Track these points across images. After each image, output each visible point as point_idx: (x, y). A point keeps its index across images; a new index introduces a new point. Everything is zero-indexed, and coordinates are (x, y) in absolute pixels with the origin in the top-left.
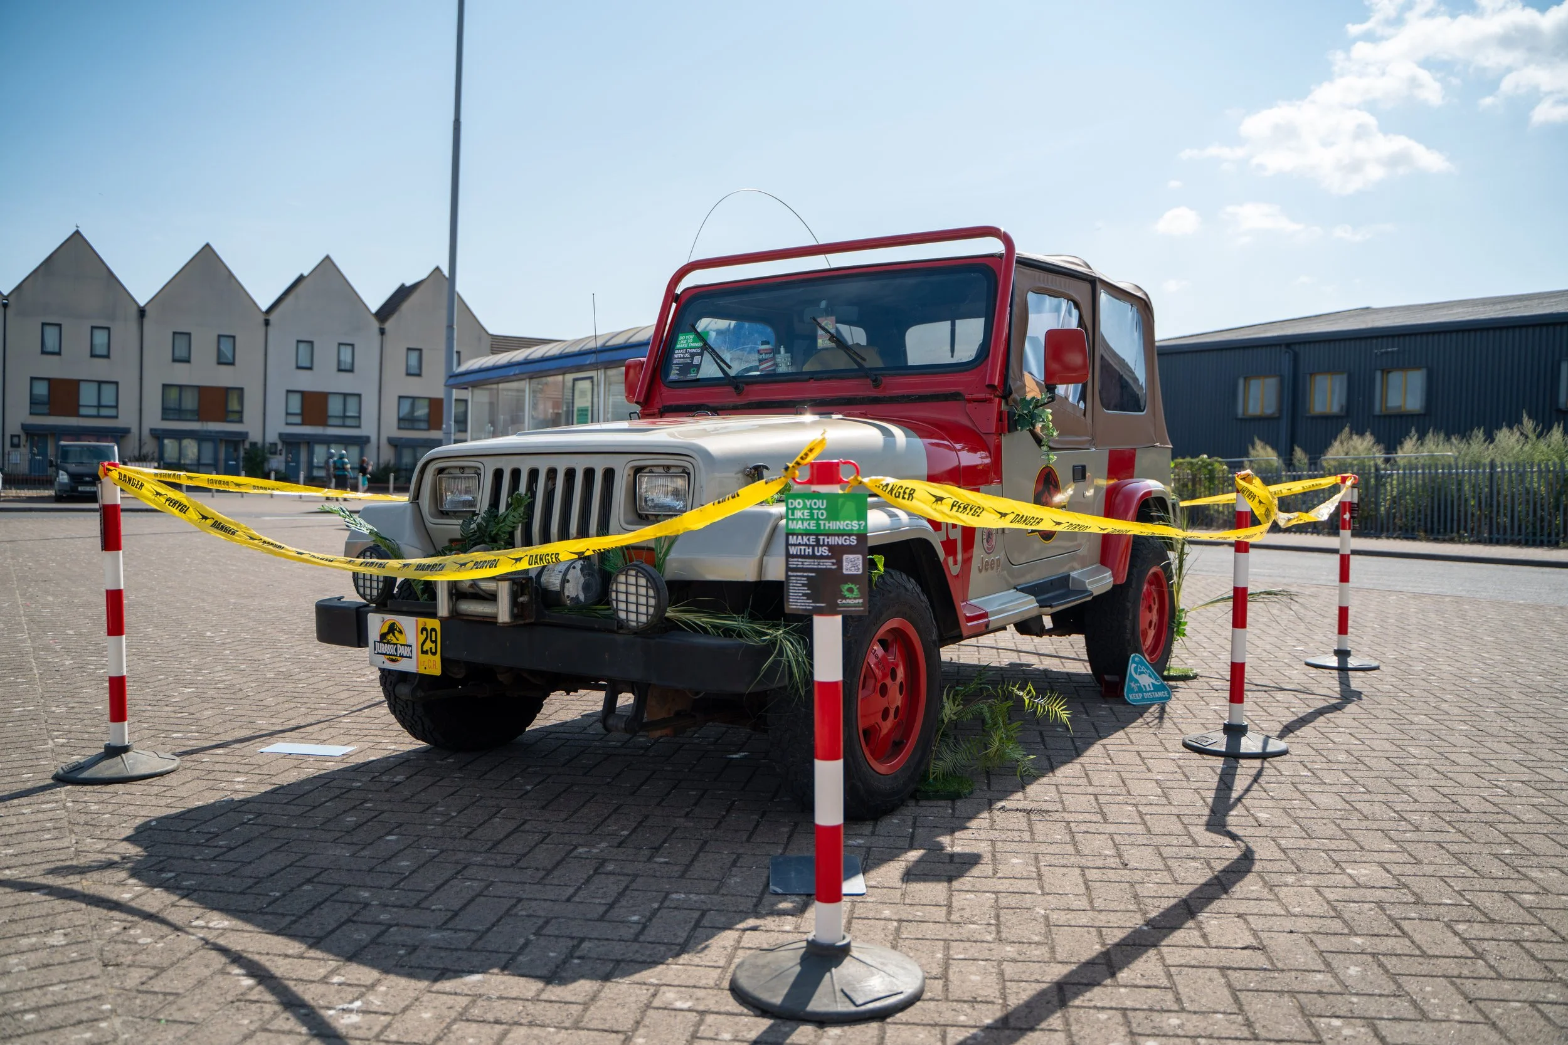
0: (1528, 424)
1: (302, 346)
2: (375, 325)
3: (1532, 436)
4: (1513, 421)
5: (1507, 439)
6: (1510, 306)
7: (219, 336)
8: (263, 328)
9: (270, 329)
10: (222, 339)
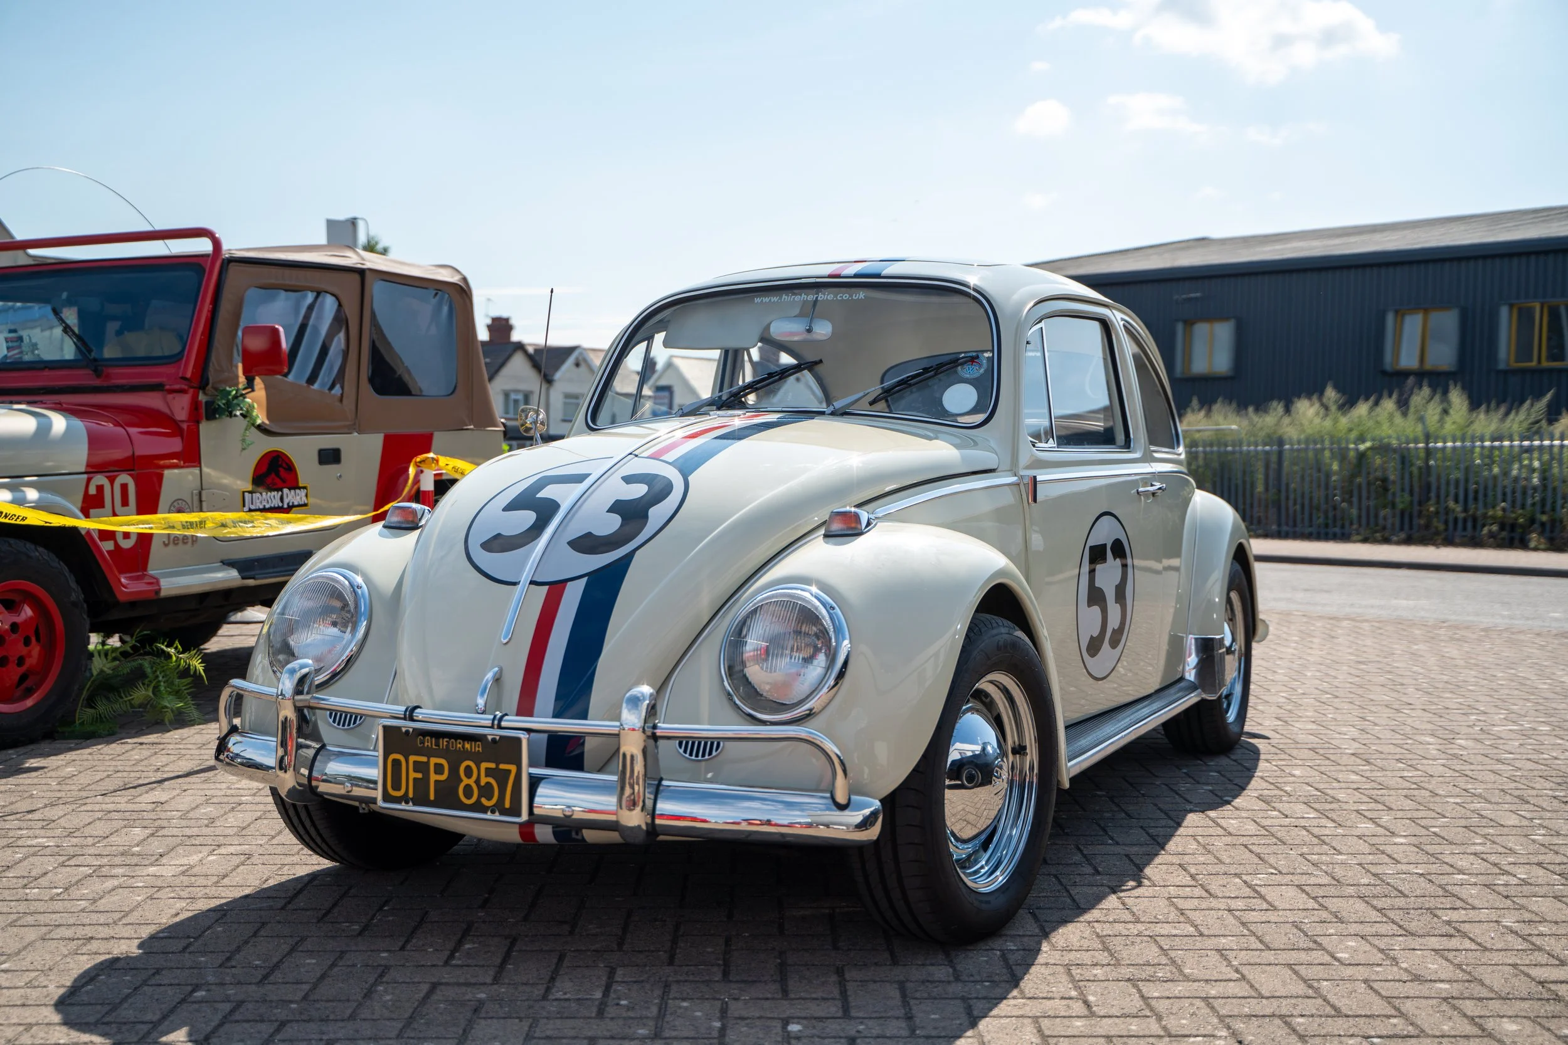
0: (1330, 393)
3: (1333, 408)
4: (1314, 390)
5: (1307, 410)
6: (1352, 239)
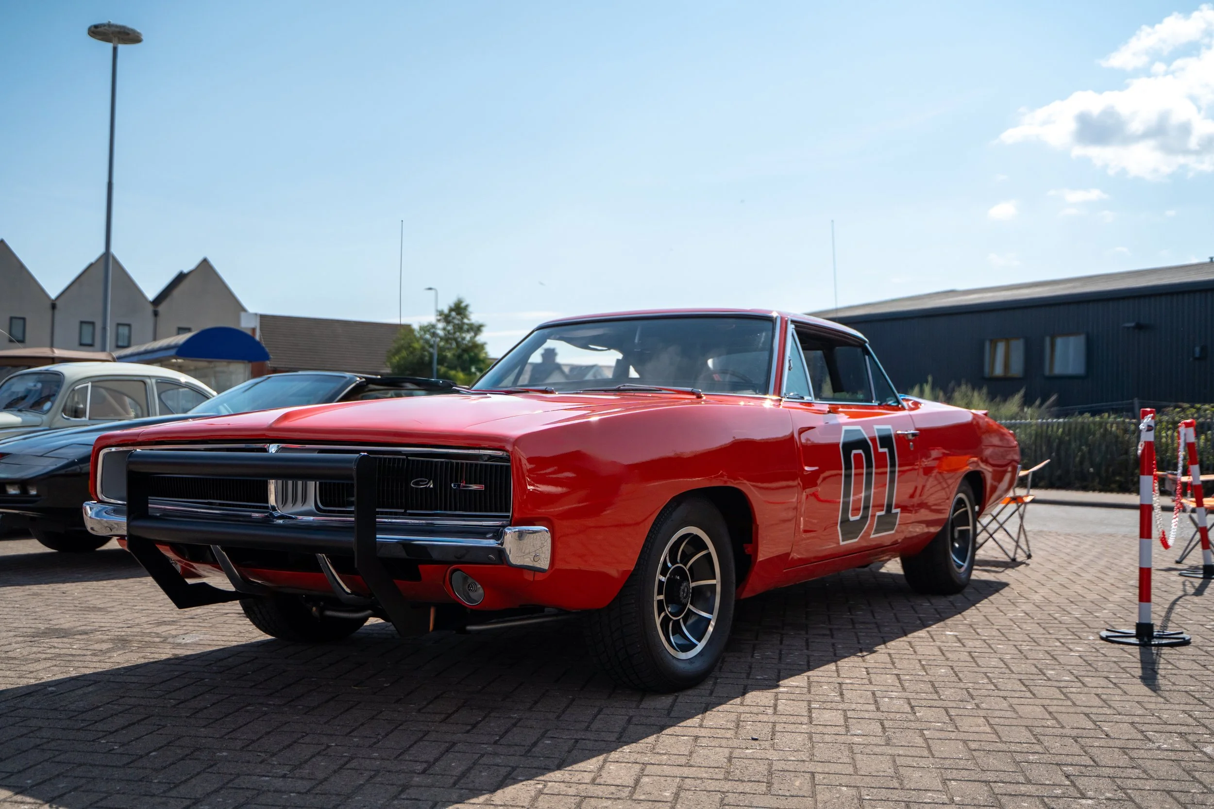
1: (85, 327)
2: (150, 308)
7: (11, 319)
8: (50, 312)
9: (57, 312)
10: (14, 321)
